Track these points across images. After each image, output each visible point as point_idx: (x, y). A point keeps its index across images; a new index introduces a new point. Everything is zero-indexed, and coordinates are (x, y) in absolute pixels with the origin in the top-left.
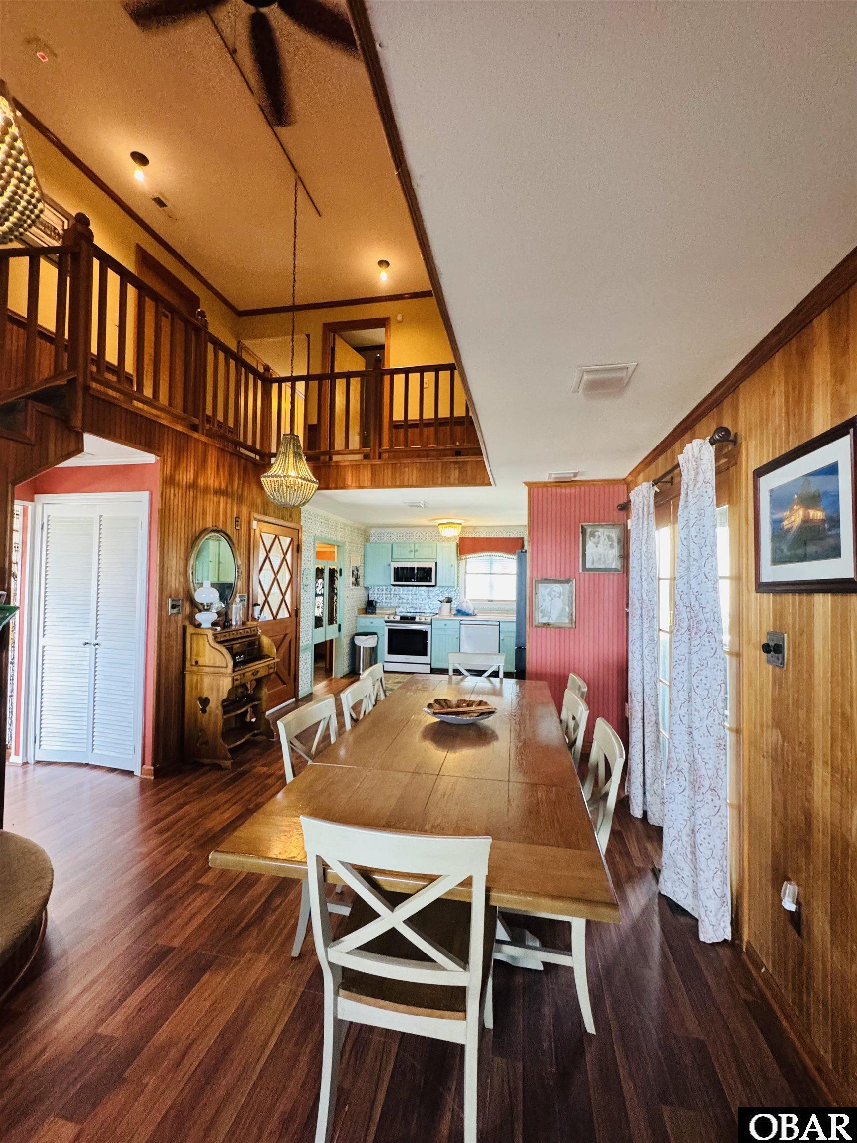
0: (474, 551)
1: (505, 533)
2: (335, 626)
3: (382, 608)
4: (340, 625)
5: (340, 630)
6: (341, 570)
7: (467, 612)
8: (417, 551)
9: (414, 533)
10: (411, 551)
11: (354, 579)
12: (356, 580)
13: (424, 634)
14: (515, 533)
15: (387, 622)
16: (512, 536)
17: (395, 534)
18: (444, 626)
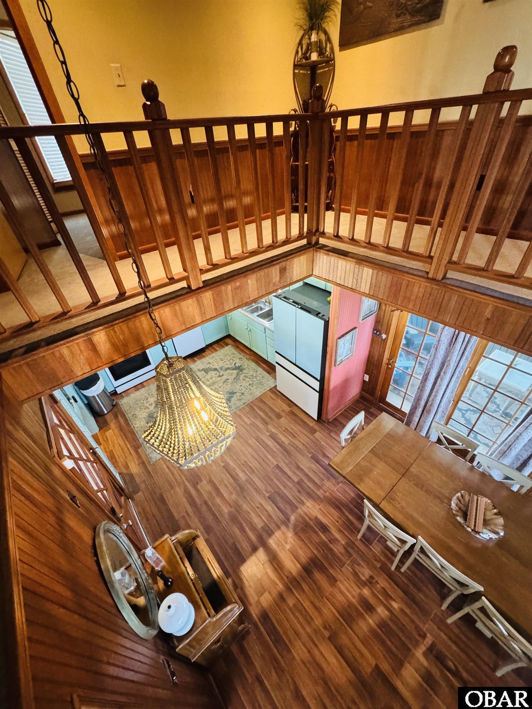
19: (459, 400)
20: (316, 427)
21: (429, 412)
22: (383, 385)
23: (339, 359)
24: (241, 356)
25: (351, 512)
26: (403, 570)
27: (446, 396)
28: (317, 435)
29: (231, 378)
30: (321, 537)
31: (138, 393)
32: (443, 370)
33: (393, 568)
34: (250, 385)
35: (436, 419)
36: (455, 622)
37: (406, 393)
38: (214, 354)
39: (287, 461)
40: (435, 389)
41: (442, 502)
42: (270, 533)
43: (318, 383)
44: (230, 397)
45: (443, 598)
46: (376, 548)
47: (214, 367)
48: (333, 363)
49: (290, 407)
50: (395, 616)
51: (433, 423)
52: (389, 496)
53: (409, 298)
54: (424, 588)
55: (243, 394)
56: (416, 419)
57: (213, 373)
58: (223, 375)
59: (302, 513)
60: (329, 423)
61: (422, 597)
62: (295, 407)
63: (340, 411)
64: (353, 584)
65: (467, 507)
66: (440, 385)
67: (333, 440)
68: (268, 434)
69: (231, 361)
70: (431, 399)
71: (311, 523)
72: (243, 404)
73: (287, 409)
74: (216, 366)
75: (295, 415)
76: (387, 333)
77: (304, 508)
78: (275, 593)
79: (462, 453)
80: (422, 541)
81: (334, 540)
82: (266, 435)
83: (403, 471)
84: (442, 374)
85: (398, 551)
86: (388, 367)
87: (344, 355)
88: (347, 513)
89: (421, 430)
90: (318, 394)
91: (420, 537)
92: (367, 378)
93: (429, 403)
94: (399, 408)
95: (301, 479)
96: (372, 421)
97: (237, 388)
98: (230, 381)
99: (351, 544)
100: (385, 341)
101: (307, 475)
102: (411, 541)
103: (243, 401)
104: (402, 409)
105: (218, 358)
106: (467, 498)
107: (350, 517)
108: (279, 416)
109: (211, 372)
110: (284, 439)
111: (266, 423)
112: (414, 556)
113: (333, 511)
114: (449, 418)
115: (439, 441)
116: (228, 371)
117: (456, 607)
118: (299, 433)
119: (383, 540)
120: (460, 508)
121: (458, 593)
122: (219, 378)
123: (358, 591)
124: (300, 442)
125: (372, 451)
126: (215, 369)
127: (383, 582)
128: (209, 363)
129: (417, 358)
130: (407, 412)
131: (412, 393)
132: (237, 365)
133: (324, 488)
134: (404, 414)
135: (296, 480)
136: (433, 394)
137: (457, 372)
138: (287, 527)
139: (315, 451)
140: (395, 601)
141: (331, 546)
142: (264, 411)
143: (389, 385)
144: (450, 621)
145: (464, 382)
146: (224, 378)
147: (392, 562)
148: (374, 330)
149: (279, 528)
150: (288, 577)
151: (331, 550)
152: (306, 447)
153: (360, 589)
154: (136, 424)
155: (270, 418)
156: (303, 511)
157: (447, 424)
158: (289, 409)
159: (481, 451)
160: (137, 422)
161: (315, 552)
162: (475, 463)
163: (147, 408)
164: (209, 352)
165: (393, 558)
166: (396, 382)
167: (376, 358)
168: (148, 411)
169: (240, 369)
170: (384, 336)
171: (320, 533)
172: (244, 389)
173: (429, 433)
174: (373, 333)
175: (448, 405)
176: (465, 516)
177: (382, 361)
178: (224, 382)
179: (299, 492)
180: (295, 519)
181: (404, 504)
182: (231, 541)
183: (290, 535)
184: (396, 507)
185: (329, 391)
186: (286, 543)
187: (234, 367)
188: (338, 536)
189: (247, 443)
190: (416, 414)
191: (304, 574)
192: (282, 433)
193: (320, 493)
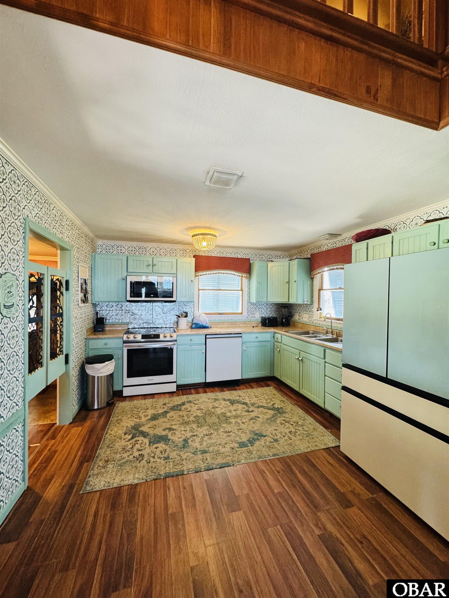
0: (209, 268)
1: (233, 254)
2: (61, 358)
3: (113, 325)
4: (67, 356)
5: (67, 362)
6: (67, 282)
7: (204, 324)
8: (155, 265)
9: (148, 249)
10: (149, 265)
11: (83, 294)
12: (85, 296)
13: (169, 352)
14: (242, 254)
15: (125, 342)
16: (239, 257)
17: (126, 247)
18: (189, 342)
24: (283, 399)
29: (262, 418)
31: (143, 402)
34: (290, 432)
38: (249, 390)
44: (253, 439)
47: (244, 401)
55: (276, 441)
57: (240, 406)
58: (252, 411)
68: (318, 532)
69: (269, 401)
72: (274, 455)
73: (366, 494)
74: (247, 401)
82: (312, 532)
97: (269, 430)
98: (260, 420)
103: (274, 451)
105: (253, 395)
109: (237, 404)
111: (316, 507)
116: (261, 409)
122: (247, 413)
126: (245, 404)
128: (240, 396)
132: (276, 406)
142: (311, 480)
146: (253, 415)
154: (111, 430)
160: (115, 429)
163: (140, 418)
164: (244, 387)
168: (138, 420)
169: (280, 411)
172: (279, 435)
178: (251, 419)
187: (271, 407)
189: (264, 532)
192: (354, 546)
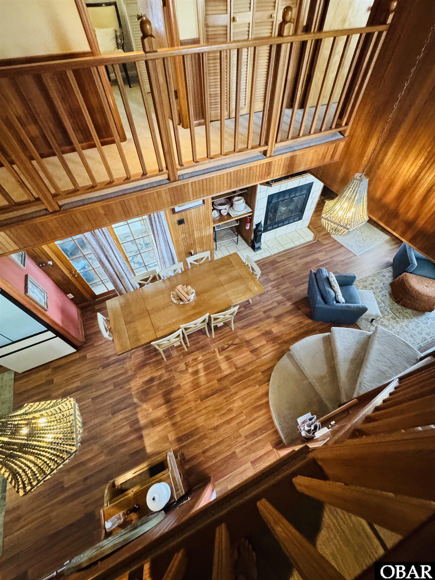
19: (127, 258)
20: (82, 354)
21: (123, 277)
22: (85, 290)
23: (43, 304)
25: (151, 358)
26: (189, 345)
27: (120, 262)
28: (89, 356)
30: (155, 385)
32: (105, 251)
33: (186, 350)
35: (130, 278)
36: (215, 335)
37: (101, 280)
39: (94, 390)
40: (113, 264)
41: (171, 305)
42: (137, 421)
43: (49, 332)
45: (205, 333)
46: (175, 353)
48: (43, 311)
49: (49, 368)
50: (204, 360)
51: (130, 281)
52: (156, 330)
53: (53, 232)
54: (200, 340)
56: (121, 287)
59: (136, 392)
60: (85, 343)
61: (202, 342)
62: (51, 364)
63: (82, 330)
64: (184, 376)
65: (178, 296)
66: (113, 260)
67: (102, 345)
70: (116, 271)
71: (144, 388)
73: (49, 371)
75: (59, 367)
76: (51, 259)
77: (134, 389)
78: (171, 429)
79: (154, 279)
80: (183, 326)
81: (161, 376)
83: (147, 313)
84: (107, 254)
85: (181, 342)
86: (75, 278)
87: (42, 299)
88: (150, 361)
89: (129, 289)
90: (58, 338)
91: (181, 326)
92: (71, 296)
93: (118, 274)
94: (107, 291)
95: (114, 383)
96: (107, 312)
99: (167, 368)
100: (54, 264)
101: (113, 378)
102: (179, 332)
104: (110, 290)
106: (175, 293)
107: (154, 360)
108: (51, 382)
110: (74, 385)
112: (186, 335)
113: (145, 369)
114: (132, 270)
115: (141, 285)
117: (210, 330)
118: (77, 370)
119: (172, 347)
120: (177, 300)
121: (206, 325)
123: (188, 374)
124: (86, 372)
125: (126, 323)
127: (190, 359)
129: (85, 257)
130: (113, 288)
131: (105, 277)
133: (128, 369)
134: (113, 291)
135: (112, 387)
136: (114, 267)
137: (112, 246)
138: (139, 406)
139: (99, 364)
140: (198, 357)
141: (162, 380)
143: (88, 286)
144: (213, 337)
145: (119, 247)
147: (184, 349)
148: (38, 265)
149: (137, 413)
150: (166, 416)
151: (164, 381)
152: (93, 369)
153: (188, 373)
155: (44, 391)
156: (135, 390)
157: (135, 275)
158: (50, 369)
159: (158, 270)
161: (160, 392)
162: (162, 278)
165: (182, 347)
166: (89, 281)
167: (62, 280)
170: (50, 263)
171: (152, 384)
173: (134, 286)
174: (40, 267)
175: (126, 265)
176: (181, 300)
177: (68, 278)
179: (121, 388)
180: (137, 398)
181: (163, 324)
182: (127, 458)
183: (145, 406)
184: (162, 329)
185: (62, 328)
186: (148, 410)
188: (159, 373)
190: (118, 285)
191: (169, 404)
192: (68, 385)
193: (130, 373)
